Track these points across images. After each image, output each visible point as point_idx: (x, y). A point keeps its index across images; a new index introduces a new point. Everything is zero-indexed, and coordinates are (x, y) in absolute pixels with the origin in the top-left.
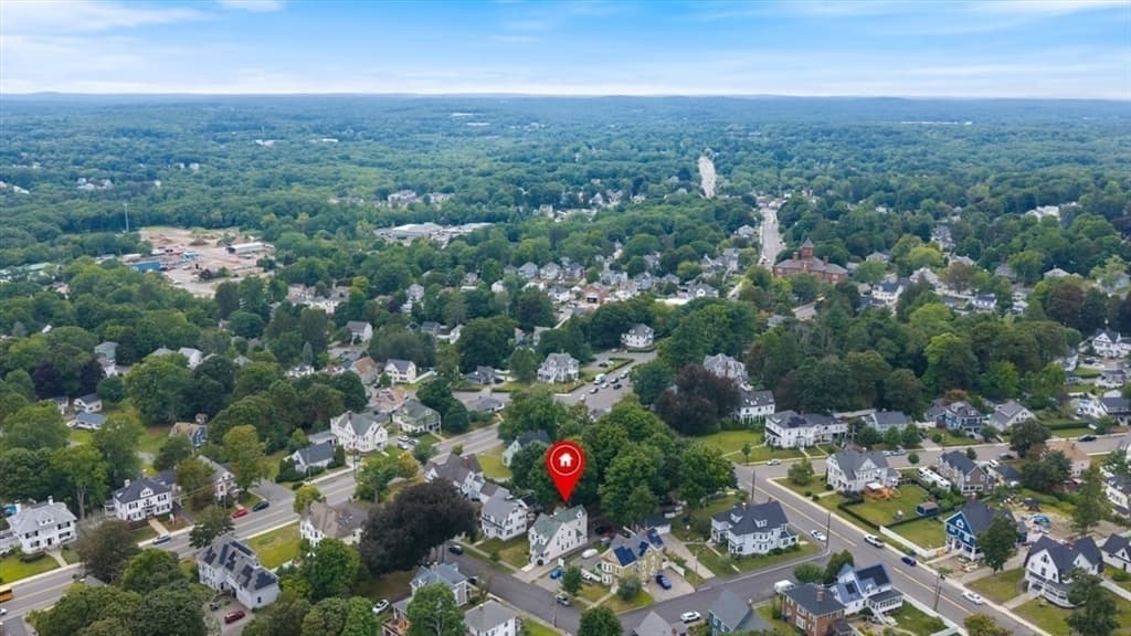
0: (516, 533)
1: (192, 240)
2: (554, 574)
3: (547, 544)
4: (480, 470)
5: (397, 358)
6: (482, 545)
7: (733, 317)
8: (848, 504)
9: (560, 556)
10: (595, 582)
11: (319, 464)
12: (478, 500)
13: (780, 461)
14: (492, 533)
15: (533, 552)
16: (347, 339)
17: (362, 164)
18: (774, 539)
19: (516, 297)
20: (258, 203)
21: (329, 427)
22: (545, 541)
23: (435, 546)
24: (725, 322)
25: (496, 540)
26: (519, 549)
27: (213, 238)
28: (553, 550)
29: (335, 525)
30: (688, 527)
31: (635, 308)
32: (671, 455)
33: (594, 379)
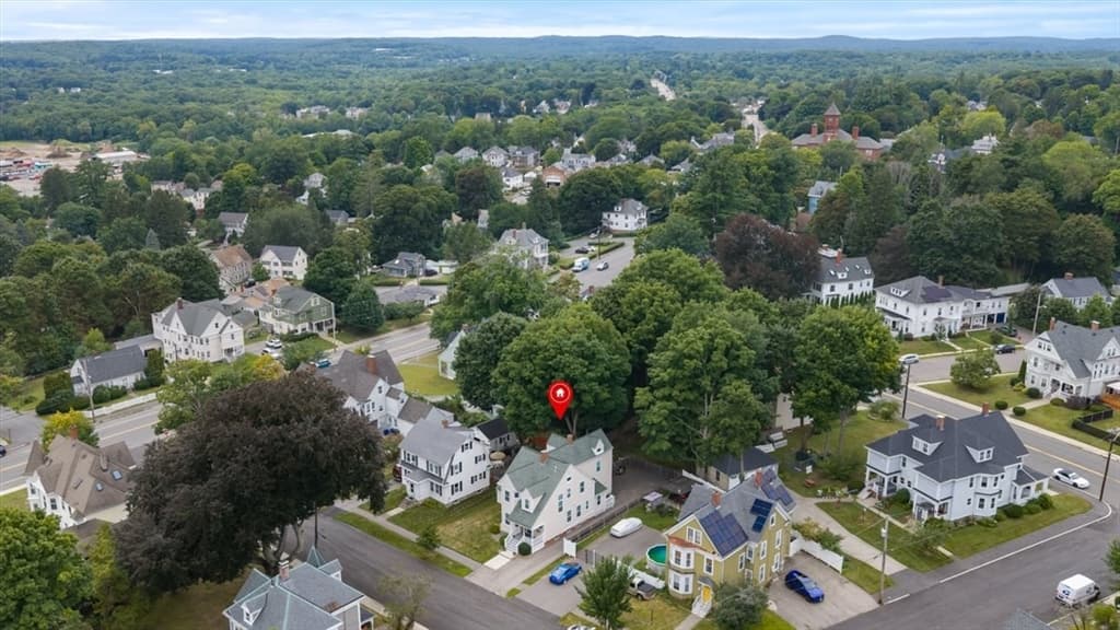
0: (469, 489)
1: (49, 153)
2: (559, 573)
3: (539, 509)
4: (398, 379)
5: (280, 244)
6: (402, 515)
7: (778, 168)
8: (1087, 419)
9: (564, 535)
10: (653, 590)
11: (118, 382)
12: (395, 432)
13: (917, 357)
14: (422, 492)
15: (508, 528)
16: (220, 234)
17: (271, 87)
18: (1004, 488)
19: (451, 174)
20: (136, 113)
21: (151, 331)
22: (533, 504)
23: (293, 522)
24: (765, 175)
25: (430, 504)
26: (476, 522)
27: (77, 150)
28: (551, 522)
29: (89, 482)
30: (809, 469)
31: (621, 176)
32: (778, 328)
33: (572, 265)
